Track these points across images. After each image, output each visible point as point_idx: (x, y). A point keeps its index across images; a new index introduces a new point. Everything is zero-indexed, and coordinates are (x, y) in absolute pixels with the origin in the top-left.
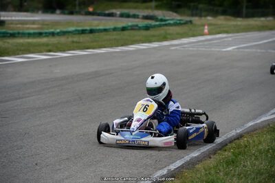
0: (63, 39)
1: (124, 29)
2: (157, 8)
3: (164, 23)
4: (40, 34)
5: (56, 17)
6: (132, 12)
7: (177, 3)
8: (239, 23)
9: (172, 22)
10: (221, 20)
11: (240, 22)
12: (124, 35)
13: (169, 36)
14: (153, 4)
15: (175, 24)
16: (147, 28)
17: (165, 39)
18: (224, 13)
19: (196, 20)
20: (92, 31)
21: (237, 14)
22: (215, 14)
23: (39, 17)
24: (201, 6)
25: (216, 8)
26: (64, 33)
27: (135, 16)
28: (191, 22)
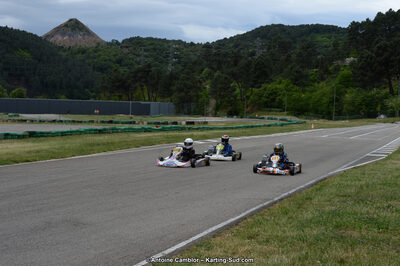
0: (237, 131)
1: (269, 126)
2: (288, 114)
3: (291, 123)
4: (225, 128)
5: (234, 119)
6: (274, 117)
7: (298, 112)
10: (321, 121)
11: (331, 123)
12: (269, 129)
13: (293, 130)
15: (297, 123)
16: (282, 125)
17: (291, 131)
18: (323, 118)
19: (308, 121)
20: (252, 127)
21: (330, 119)
22: (319, 118)
23: (225, 119)
24: (311, 114)
25: (319, 116)
26: (237, 128)
27: (275, 119)
28: (305, 122)
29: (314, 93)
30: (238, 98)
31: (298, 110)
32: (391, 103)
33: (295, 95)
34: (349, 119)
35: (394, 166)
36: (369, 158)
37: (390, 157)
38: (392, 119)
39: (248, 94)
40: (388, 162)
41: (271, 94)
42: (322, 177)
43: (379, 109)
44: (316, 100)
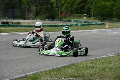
14: (92, 18)
24: (114, 19)
30: (54, 5)
39: (62, 2)
41: (81, 2)
44: (118, 7)
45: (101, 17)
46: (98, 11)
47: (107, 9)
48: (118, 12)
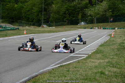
3: (6, 29)
7: (12, 20)
8: (40, 29)
9: (9, 29)
10: (32, 28)
13: (8, 35)
15: (11, 30)
17: (6, 36)
18: (34, 25)
19: (21, 28)
21: (39, 25)
22: (30, 25)
24: (23, 22)
25: (30, 23)
28: (18, 28)
29: (26, 4)
31: (12, 18)
32: (90, 11)
33: (9, 5)
34: (56, 26)
35: (93, 64)
36: (73, 58)
37: (89, 57)
38: (91, 25)
40: (88, 61)
42: (34, 75)
43: (80, 17)
44: (27, 10)
45: (10, 20)
46: (6, 13)
47: (16, 12)
48: (27, 15)
